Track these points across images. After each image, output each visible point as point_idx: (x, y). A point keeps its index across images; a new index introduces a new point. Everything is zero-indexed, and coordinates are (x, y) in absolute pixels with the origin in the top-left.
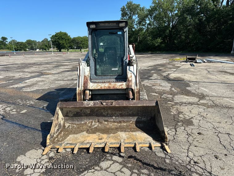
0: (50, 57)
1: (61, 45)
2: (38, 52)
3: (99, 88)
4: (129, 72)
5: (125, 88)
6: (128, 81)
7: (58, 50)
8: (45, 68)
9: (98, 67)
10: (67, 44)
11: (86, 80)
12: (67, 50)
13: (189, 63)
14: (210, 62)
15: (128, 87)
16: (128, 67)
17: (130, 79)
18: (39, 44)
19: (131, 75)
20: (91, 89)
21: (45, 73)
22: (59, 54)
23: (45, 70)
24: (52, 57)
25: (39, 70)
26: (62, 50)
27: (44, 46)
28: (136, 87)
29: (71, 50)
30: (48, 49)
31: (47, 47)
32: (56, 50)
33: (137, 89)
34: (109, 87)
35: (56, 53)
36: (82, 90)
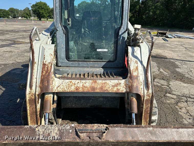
0: (29, 25)
1: (41, 14)
2: (20, 20)
3: (73, 89)
4: (133, 58)
5: (124, 91)
6: (131, 77)
7: (38, 19)
8: (21, 35)
9: (72, 44)
10: (46, 14)
11: (47, 72)
12: (46, 19)
13: (161, 38)
14: (180, 38)
15: (130, 90)
16: (130, 49)
17: (135, 74)
18: (21, 12)
19: (136, 65)
20: (56, 91)
21: (18, 41)
22: (39, 22)
23: (19, 38)
24: (32, 25)
25: (14, 38)
26: (42, 19)
27: (26, 15)
28: (146, 91)
29: (51, 19)
30: (30, 18)
31: (28, 15)
32: (37, 18)
33: (148, 95)
34: (93, 88)
35: (36, 21)
36: (38, 95)
